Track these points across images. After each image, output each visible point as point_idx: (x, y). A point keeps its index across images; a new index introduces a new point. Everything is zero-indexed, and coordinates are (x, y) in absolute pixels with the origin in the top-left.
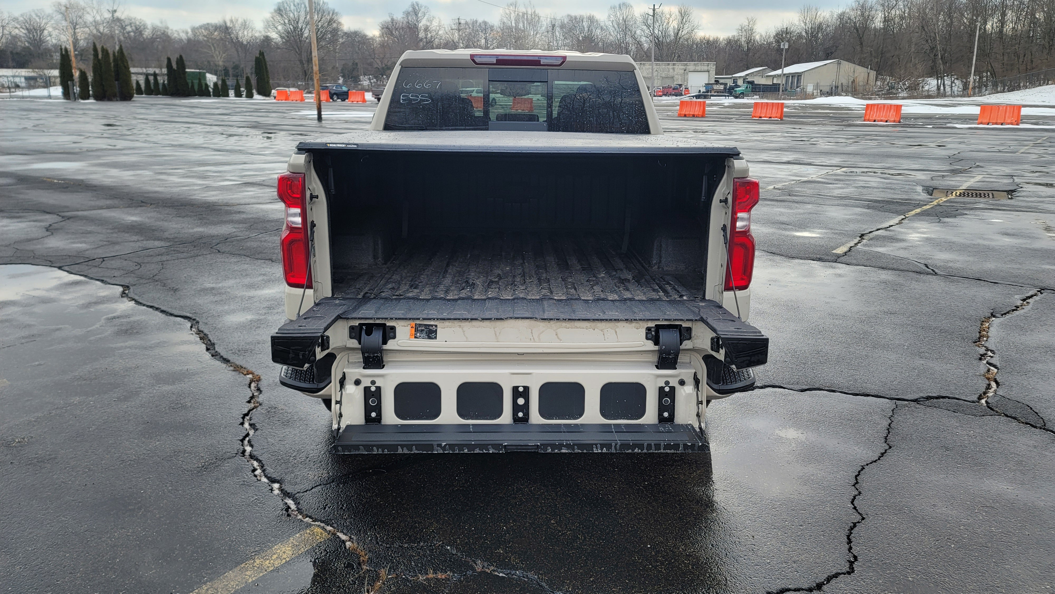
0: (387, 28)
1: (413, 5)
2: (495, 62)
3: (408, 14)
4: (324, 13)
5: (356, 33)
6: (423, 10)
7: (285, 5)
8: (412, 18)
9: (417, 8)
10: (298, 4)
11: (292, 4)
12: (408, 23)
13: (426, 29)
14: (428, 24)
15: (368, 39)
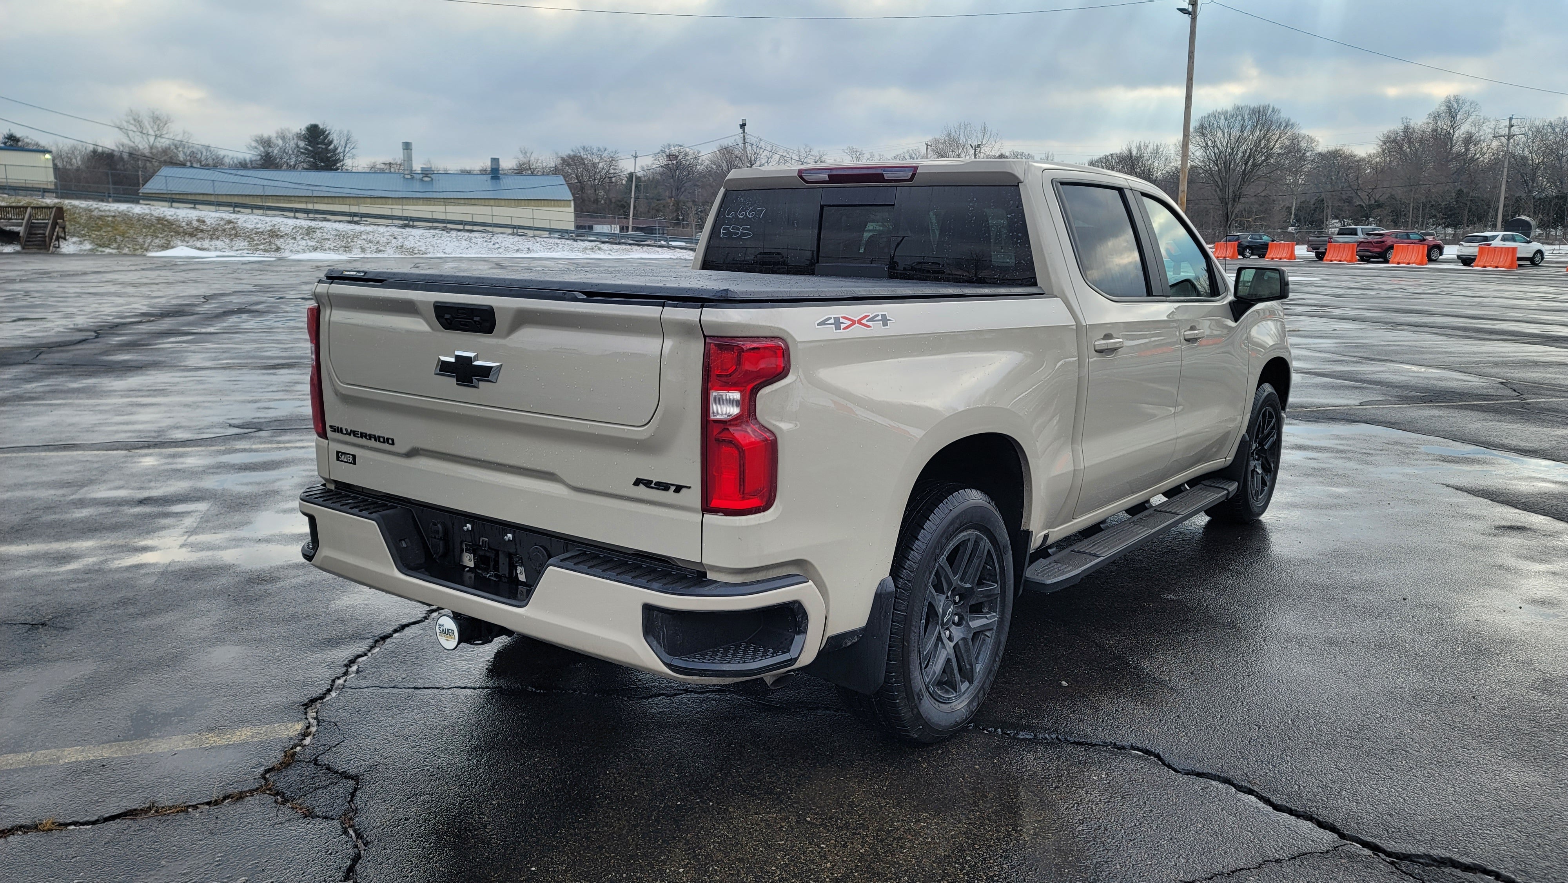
0: (1395, 141)
1: (1449, 101)
2: (827, 179)
3: (1436, 117)
4: (1271, 126)
5: (1334, 155)
6: (1465, 108)
7: (1212, 119)
8: (1443, 124)
9: (1456, 106)
10: (1232, 116)
11: (1223, 117)
12: (1436, 130)
13: (1469, 140)
14: (1473, 131)
15: (1358, 161)
